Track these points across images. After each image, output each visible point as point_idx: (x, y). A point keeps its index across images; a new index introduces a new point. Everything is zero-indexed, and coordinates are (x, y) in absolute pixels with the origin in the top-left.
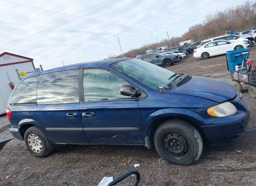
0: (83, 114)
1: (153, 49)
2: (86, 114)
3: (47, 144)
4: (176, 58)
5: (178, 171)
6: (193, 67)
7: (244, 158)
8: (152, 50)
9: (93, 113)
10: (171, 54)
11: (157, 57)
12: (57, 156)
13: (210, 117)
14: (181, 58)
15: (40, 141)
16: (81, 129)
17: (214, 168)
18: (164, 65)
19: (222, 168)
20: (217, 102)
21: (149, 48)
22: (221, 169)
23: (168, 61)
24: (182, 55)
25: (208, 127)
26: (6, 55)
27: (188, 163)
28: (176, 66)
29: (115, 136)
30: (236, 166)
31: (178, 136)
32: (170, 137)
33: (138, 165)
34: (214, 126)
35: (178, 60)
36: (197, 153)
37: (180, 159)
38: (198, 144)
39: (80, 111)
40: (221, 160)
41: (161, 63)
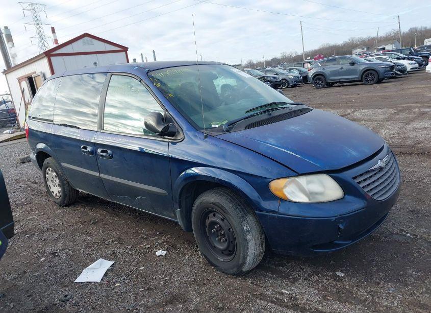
0: (99, 150)
1: (368, 48)
2: (101, 152)
3: (66, 188)
4: (389, 69)
5: (209, 281)
6: (413, 91)
7: (337, 289)
8: (365, 50)
9: (109, 152)
10: (385, 60)
11: (352, 64)
12: (80, 208)
13: (274, 197)
14: (403, 70)
15: (57, 181)
16: (97, 174)
17: (268, 293)
18: (362, 81)
19: (281, 297)
20: (296, 172)
21: (360, 44)
22: (278, 299)
23: (371, 74)
24: (408, 65)
25: (266, 215)
26: (86, 38)
27: (232, 271)
28: (384, 85)
29: (140, 197)
30: (308, 300)
31: (223, 220)
32: (212, 218)
33: (164, 253)
34: (278, 217)
35: (392, 74)
36: (245, 259)
37: (222, 260)
38: (248, 243)
39: (96, 145)
40: (294, 280)
41: (356, 76)
